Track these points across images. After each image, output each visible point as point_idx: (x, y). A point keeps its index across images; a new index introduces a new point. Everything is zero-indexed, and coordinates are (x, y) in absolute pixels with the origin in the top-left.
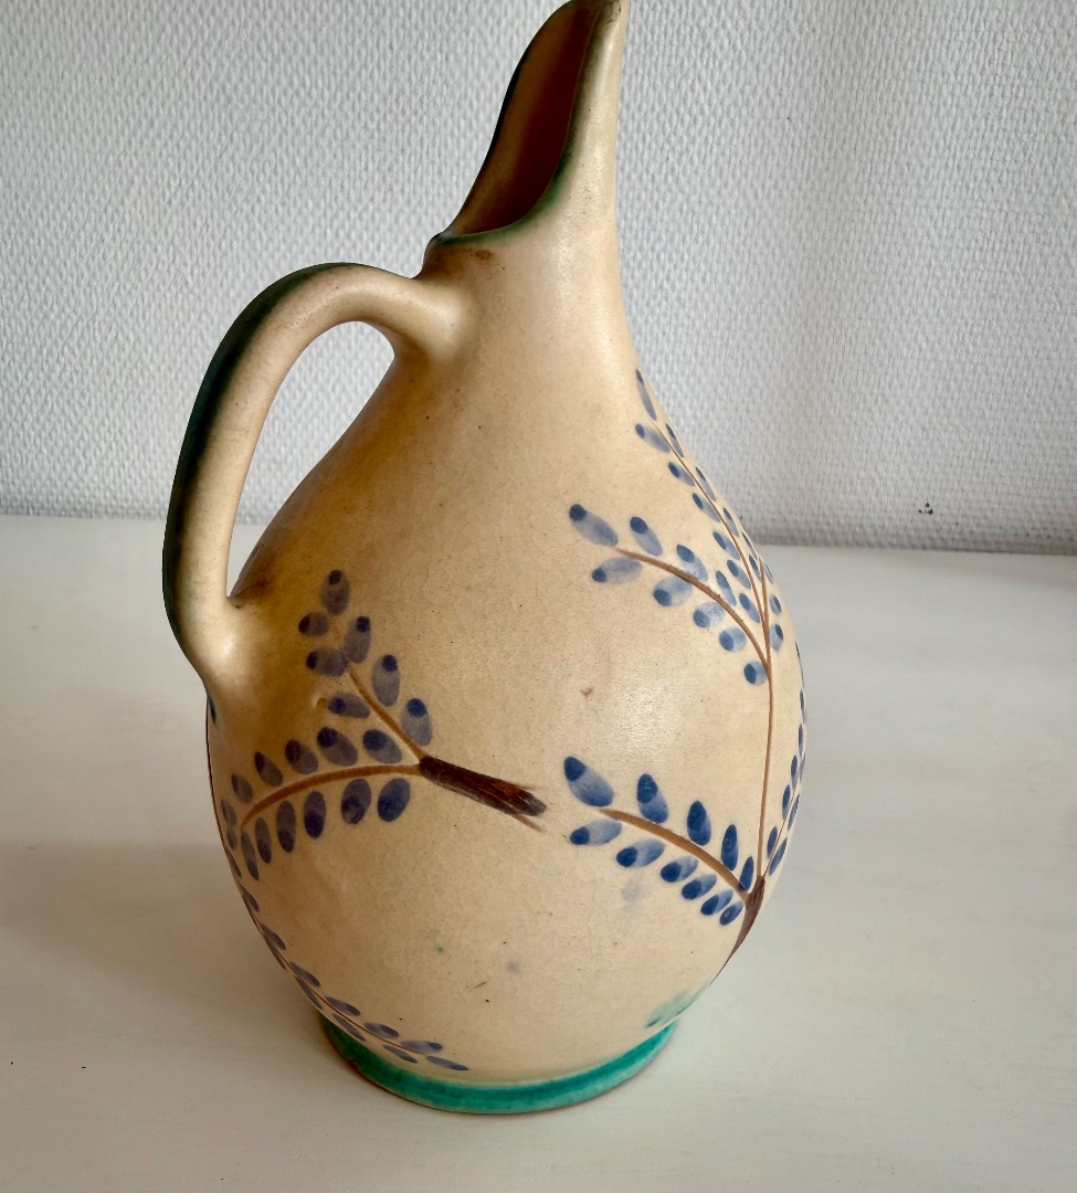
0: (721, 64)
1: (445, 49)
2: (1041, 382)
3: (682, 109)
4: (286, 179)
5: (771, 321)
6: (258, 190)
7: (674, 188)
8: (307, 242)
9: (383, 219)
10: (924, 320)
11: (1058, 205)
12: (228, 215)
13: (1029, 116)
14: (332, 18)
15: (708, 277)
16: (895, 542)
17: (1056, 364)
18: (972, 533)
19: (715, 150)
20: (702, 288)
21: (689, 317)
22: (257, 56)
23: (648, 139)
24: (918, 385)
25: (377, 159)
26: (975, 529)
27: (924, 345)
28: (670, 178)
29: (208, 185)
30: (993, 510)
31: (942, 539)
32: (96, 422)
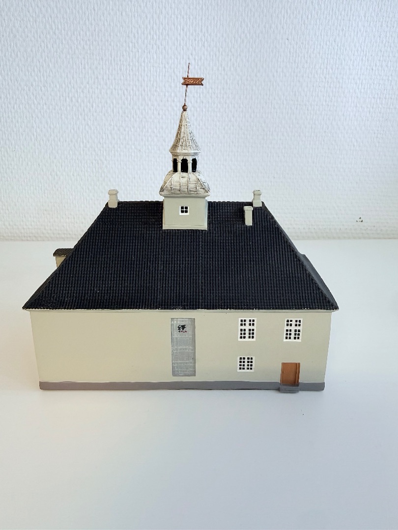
0: (254, 14)
1: (121, 9)
3: (237, 36)
4: (45, 74)
5: (283, 135)
7: (235, 73)
8: (56, 104)
9: (94, 92)
10: (354, 132)
12: (17, 92)
15: (253, 115)
16: (346, 236)
18: (381, 230)
19: (253, 55)
20: (250, 120)
21: (244, 134)
22: (28, 15)
24: (354, 162)
25: (90, 63)
26: (383, 228)
31: (368, 234)
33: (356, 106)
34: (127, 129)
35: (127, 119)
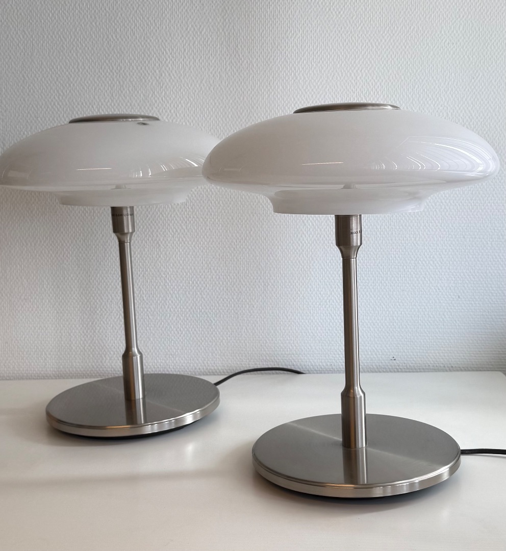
0: (310, 229)
1: (226, 229)
2: (424, 316)
3: (299, 242)
4: (177, 267)
5: (333, 302)
6: (168, 270)
7: (299, 264)
8: (183, 285)
9: (208, 277)
10: (382, 299)
11: (418, 263)
12: (158, 278)
13: (405, 239)
14: (192, 222)
15: (312, 289)
16: (384, 370)
17: (427, 310)
18: (410, 366)
19: (310, 253)
20: (310, 293)
21: (307, 301)
22: (169, 233)
23: (289, 250)
24: (384, 318)
25: (206, 260)
26: (411, 364)
27: (384, 306)
28: (297, 261)
29: (152, 270)
30: (416, 358)
31: (400, 369)
32: (110, 345)
33: (381, 282)
34: (229, 300)
35: (229, 294)
